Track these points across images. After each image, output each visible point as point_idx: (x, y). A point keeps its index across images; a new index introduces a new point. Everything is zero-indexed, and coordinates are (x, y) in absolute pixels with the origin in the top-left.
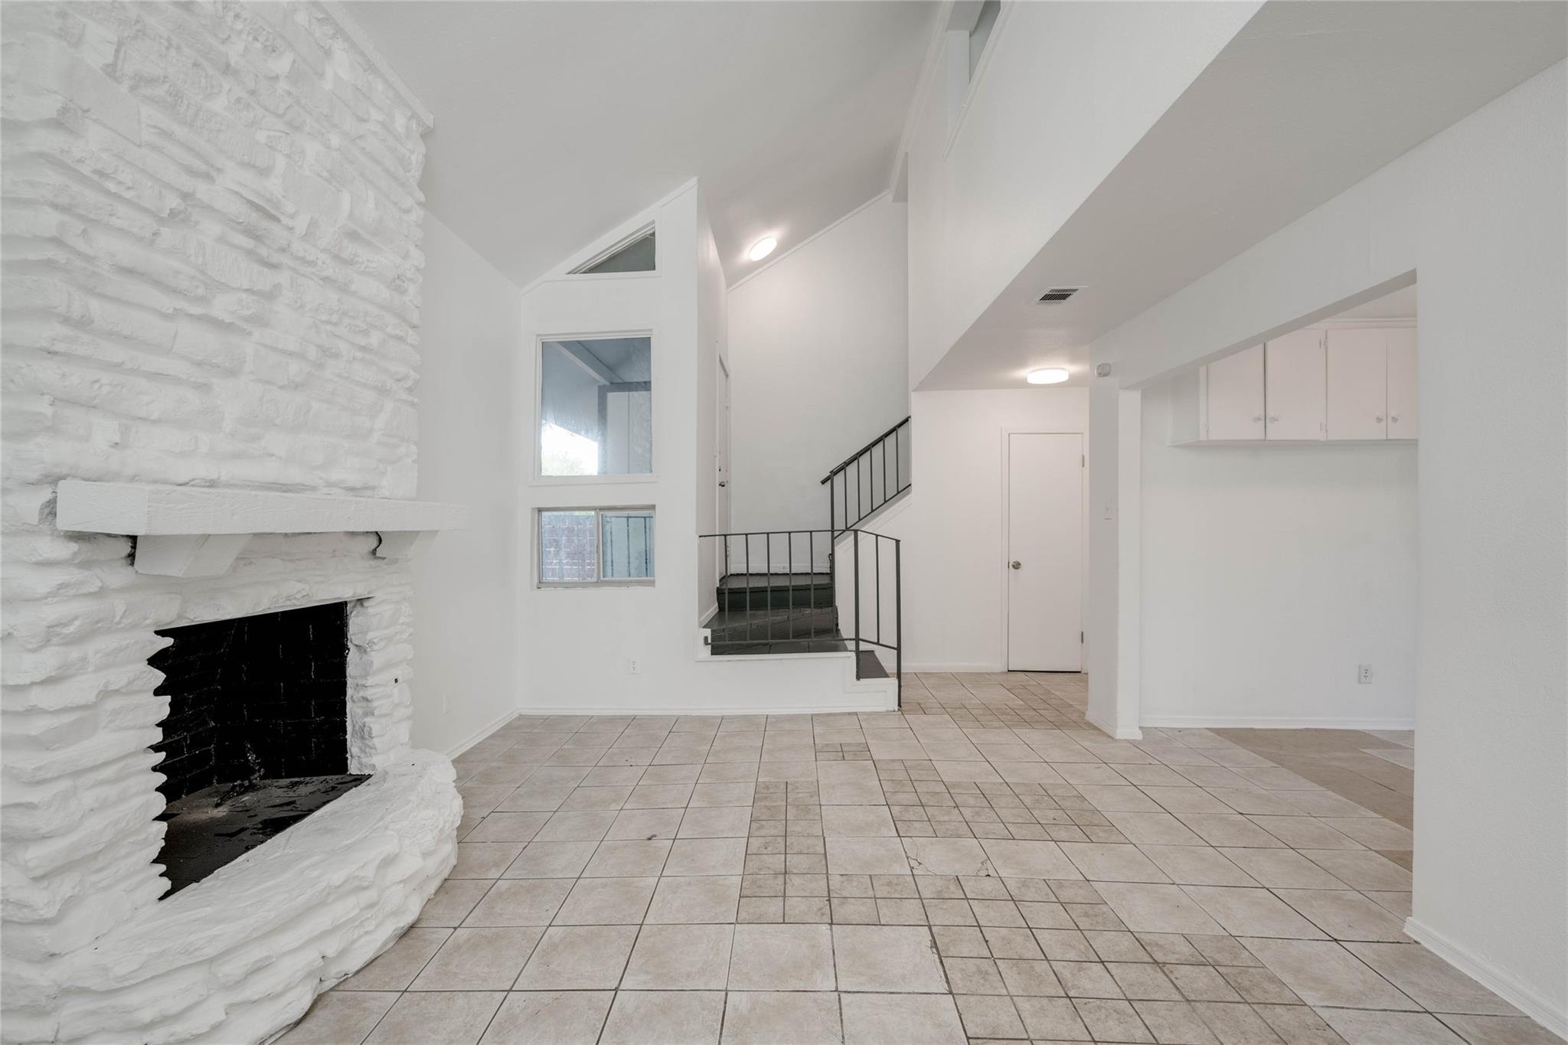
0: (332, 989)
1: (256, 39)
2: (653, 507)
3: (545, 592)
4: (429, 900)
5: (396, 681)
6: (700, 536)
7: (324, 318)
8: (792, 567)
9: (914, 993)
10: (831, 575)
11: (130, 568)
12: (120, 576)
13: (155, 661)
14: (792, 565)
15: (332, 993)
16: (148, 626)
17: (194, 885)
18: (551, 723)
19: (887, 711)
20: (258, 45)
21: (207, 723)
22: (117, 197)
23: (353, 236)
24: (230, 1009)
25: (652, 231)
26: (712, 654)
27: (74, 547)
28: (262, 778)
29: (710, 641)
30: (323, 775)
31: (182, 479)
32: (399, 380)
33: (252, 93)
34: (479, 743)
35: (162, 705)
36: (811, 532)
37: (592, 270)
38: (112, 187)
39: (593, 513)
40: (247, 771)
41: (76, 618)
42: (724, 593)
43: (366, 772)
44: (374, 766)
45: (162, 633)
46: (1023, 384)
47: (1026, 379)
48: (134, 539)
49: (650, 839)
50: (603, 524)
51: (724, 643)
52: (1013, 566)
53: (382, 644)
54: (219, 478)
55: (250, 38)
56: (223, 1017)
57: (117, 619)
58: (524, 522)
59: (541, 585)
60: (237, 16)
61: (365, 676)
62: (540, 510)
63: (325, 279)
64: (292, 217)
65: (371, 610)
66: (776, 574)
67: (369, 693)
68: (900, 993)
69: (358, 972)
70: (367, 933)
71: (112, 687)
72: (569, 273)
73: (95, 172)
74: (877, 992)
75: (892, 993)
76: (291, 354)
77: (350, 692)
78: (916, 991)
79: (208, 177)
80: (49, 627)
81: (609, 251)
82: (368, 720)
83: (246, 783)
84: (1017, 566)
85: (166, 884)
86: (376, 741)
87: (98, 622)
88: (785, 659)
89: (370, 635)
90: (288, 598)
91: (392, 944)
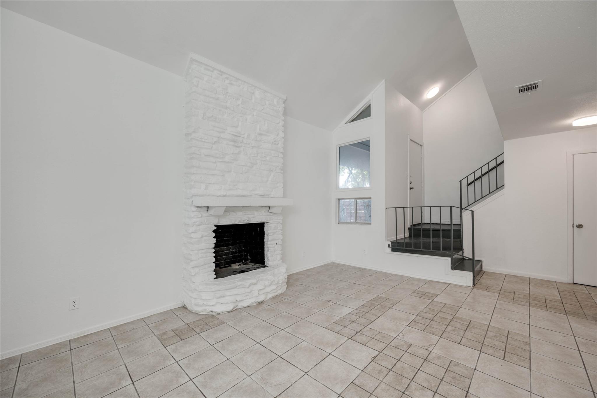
0: (240, 309)
1: (234, 99)
2: (370, 198)
3: (341, 225)
4: (270, 299)
5: (276, 244)
6: (387, 208)
7: (253, 156)
8: (441, 221)
9: (351, 365)
10: (461, 225)
11: (207, 213)
12: (205, 214)
13: (214, 231)
14: (442, 220)
15: (239, 309)
16: (212, 224)
17: (221, 278)
18: (338, 265)
19: (467, 286)
20: (234, 100)
21: (242, 248)
22: (204, 142)
23: (261, 134)
24: (217, 303)
25: (370, 104)
26: (392, 251)
27: (197, 208)
28: (250, 262)
29: (391, 246)
30: (260, 264)
31: (218, 195)
32: (277, 167)
33: (233, 111)
34: (315, 267)
35: (214, 240)
36: (430, 207)
37: (352, 121)
38: (203, 140)
39: (354, 200)
40: (246, 260)
41: (197, 222)
42: (412, 230)
43: (268, 265)
44: (269, 264)
45: (215, 226)
46: (570, 128)
47: (572, 124)
48: (208, 207)
49: (329, 301)
50: (356, 203)
51: (403, 248)
52: (577, 226)
53: (272, 234)
54: (226, 194)
55: (232, 99)
56: (215, 304)
57: (205, 222)
58: (334, 203)
59: (339, 223)
60: (229, 96)
61: (268, 242)
62: (339, 199)
63: (253, 147)
64: (244, 134)
65: (269, 225)
66: (434, 224)
67: (269, 246)
68: (347, 363)
69: (246, 307)
70: (248, 299)
71: (204, 235)
72: (345, 124)
73: (200, 138)
74: (341, 359)
75: (345, 362)
76: (243, 166)
77: (265, 245)
78: (352, 365)
79: (223, 132)
80: (193, 223)
81: (357, 114)
82: (268, 252)
83: (245, 263)
84: (580, 226)
85: (215, 276)
86: (270, 258)
87: (201, 223)
88: (419, 257)
89: (269, 231)
90: (244, 221)
91: (255, 304)
